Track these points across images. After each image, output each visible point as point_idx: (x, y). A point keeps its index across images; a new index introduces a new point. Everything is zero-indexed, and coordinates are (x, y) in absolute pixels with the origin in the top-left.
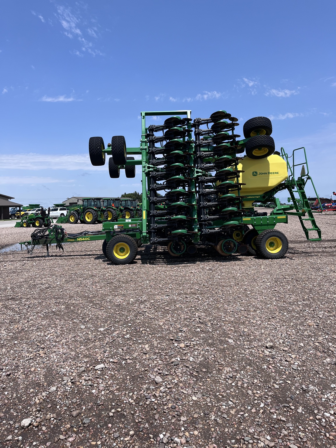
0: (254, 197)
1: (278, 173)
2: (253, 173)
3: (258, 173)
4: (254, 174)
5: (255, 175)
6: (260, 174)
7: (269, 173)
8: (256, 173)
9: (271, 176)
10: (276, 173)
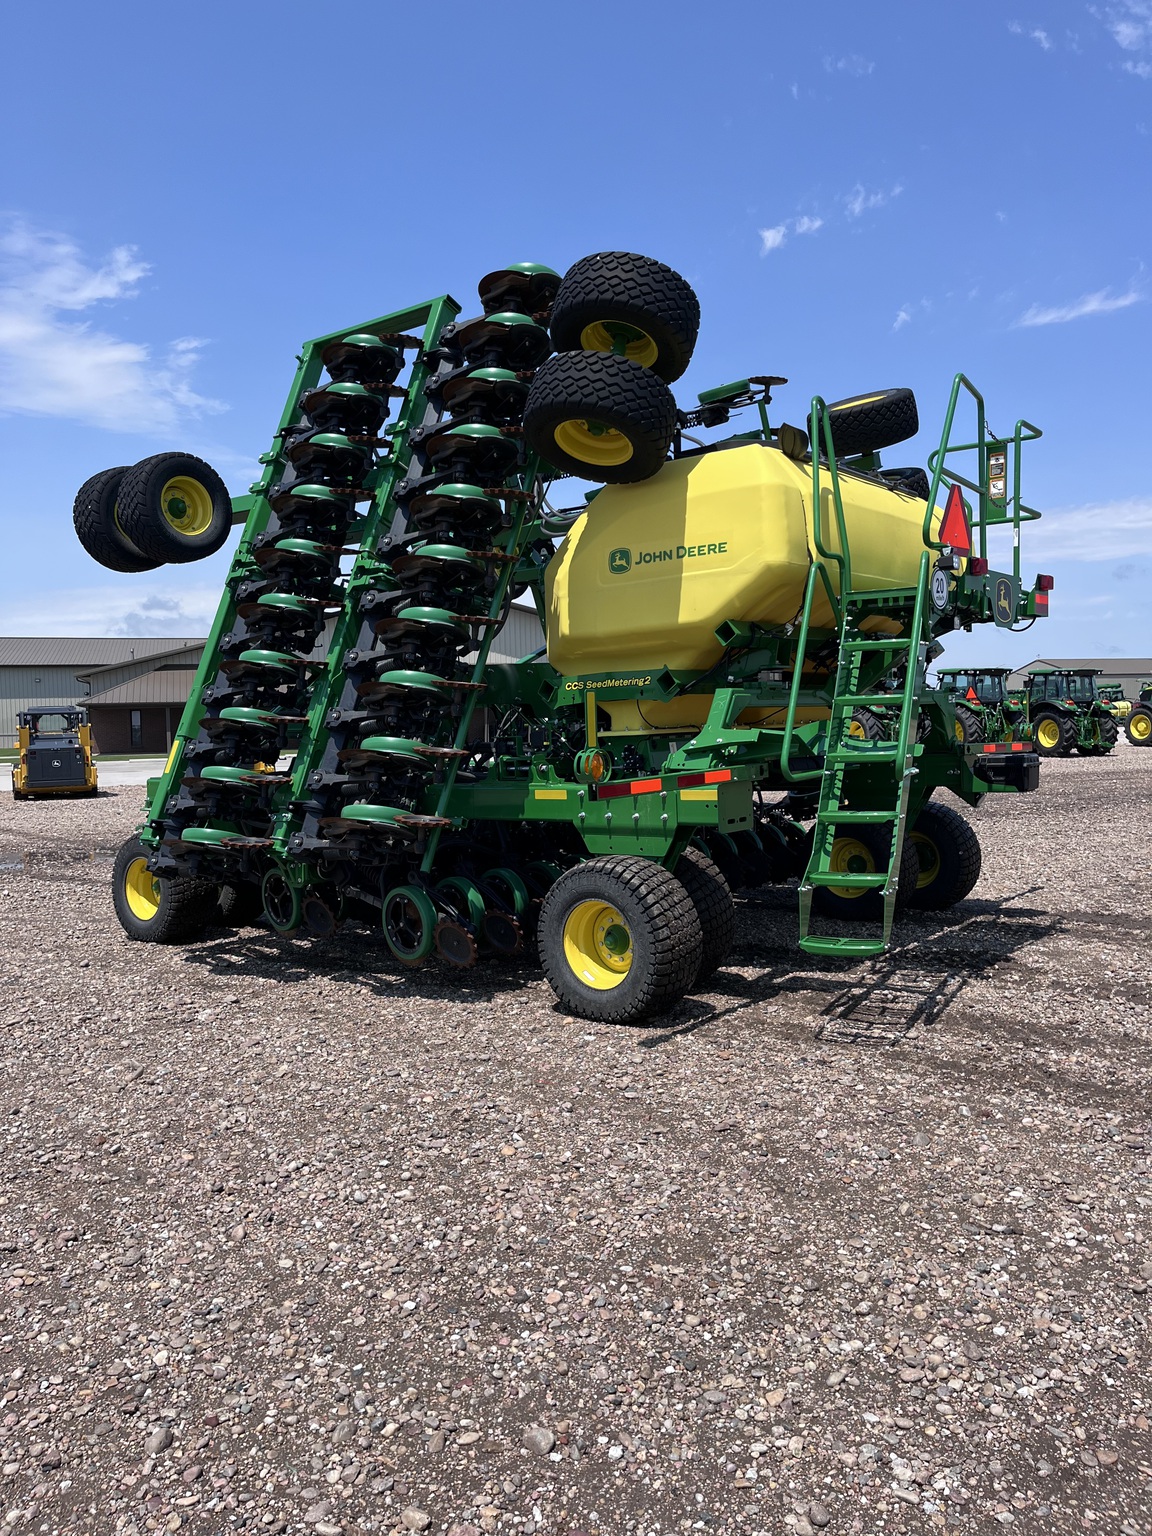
0: (626, 683)
1: (720, 548)
2: (613, 558)
3: (635, 558)
4: (618, 562)
5: (621, 569)
6: (642, 558)
7: (680, 552)
8: (625, 554)
9: (691, 568)
10: (712, 548)
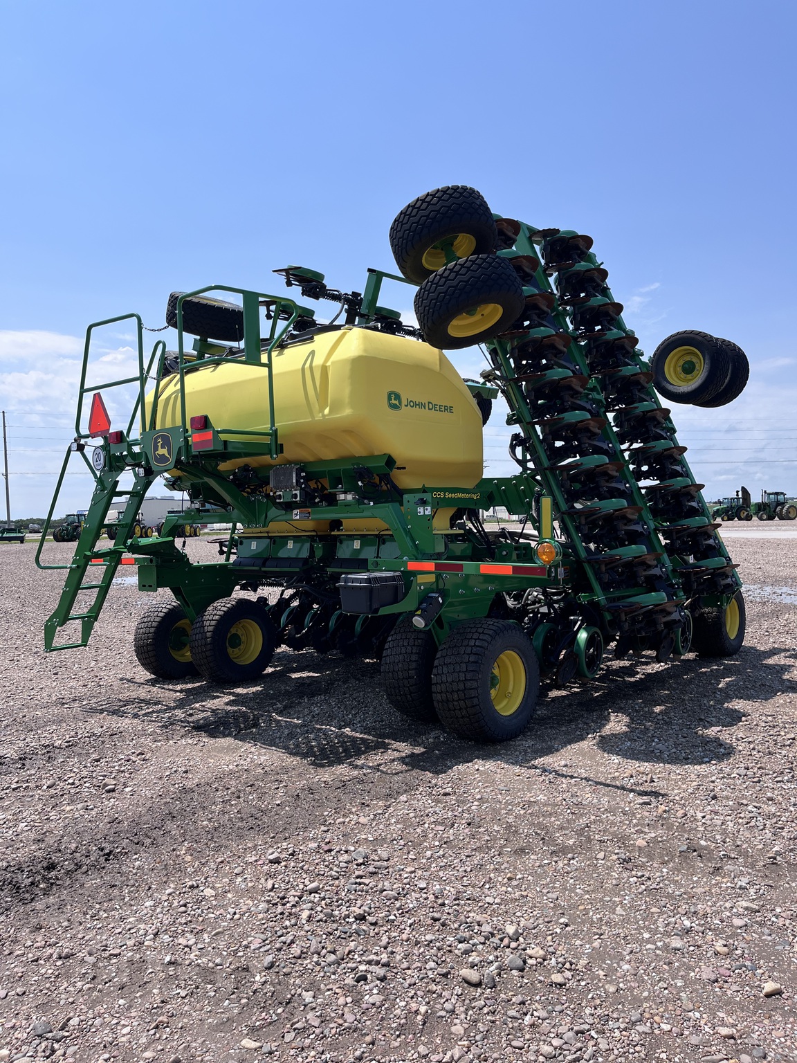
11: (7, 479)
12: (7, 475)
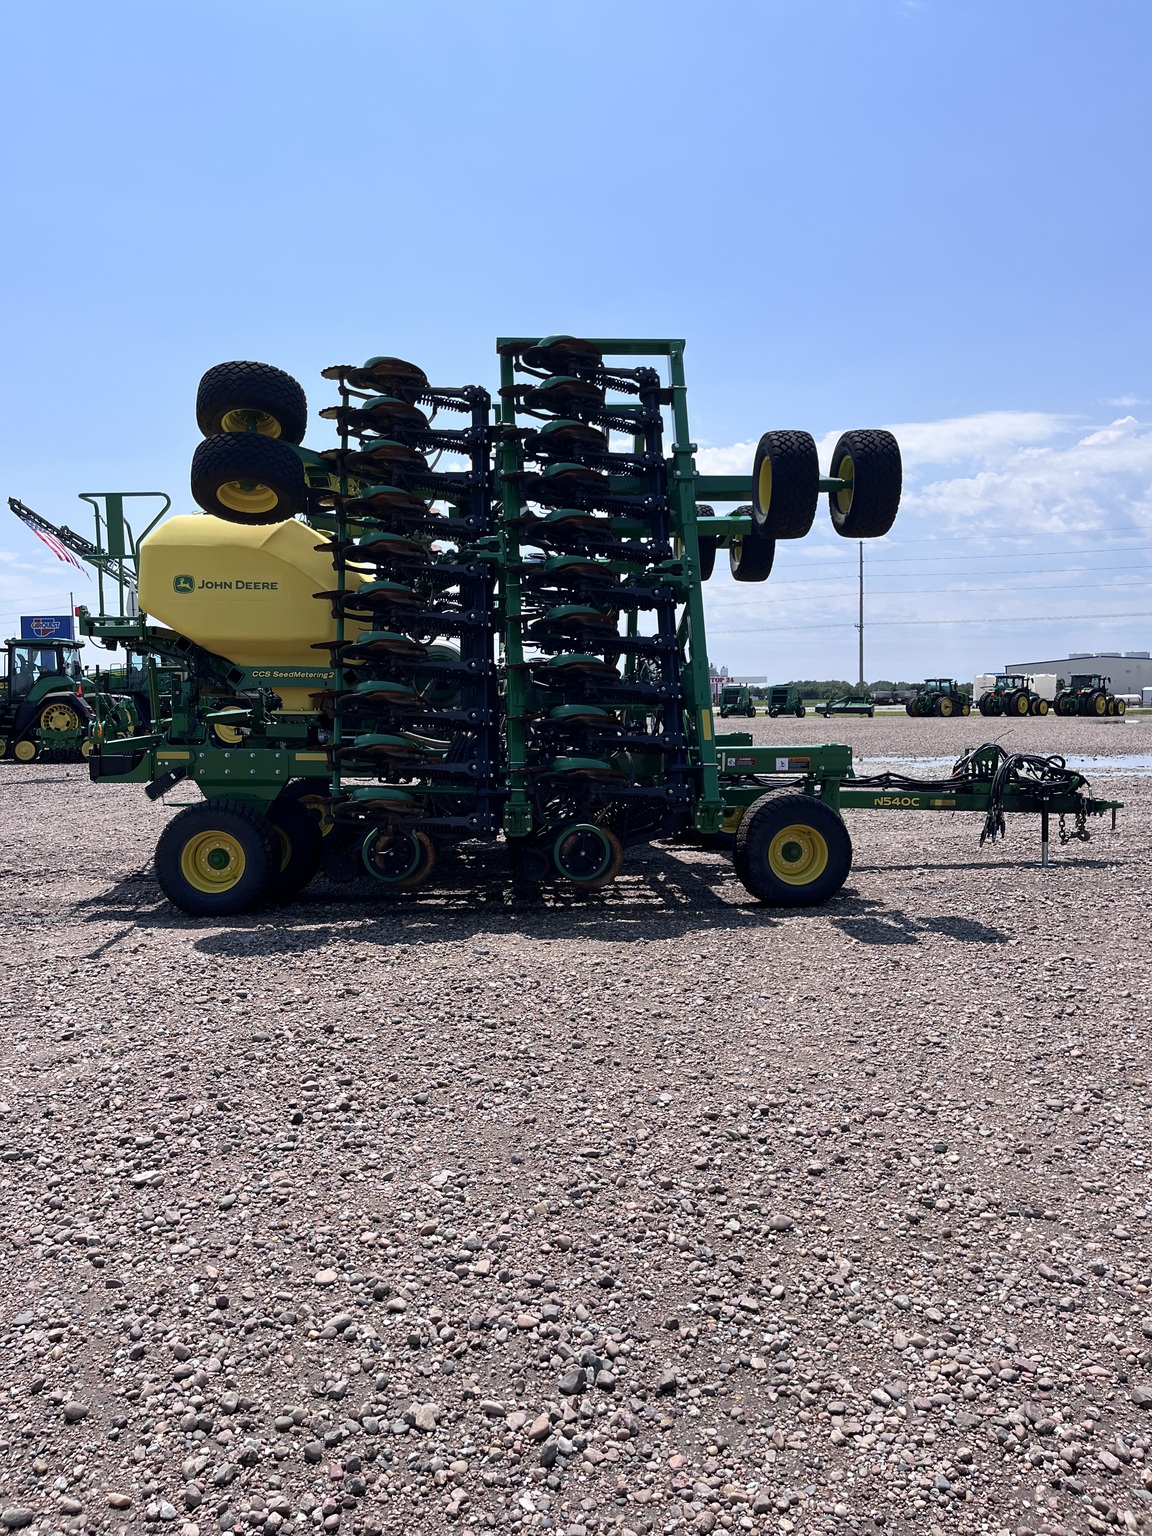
11: (861, 632)
12: (861, 627)
